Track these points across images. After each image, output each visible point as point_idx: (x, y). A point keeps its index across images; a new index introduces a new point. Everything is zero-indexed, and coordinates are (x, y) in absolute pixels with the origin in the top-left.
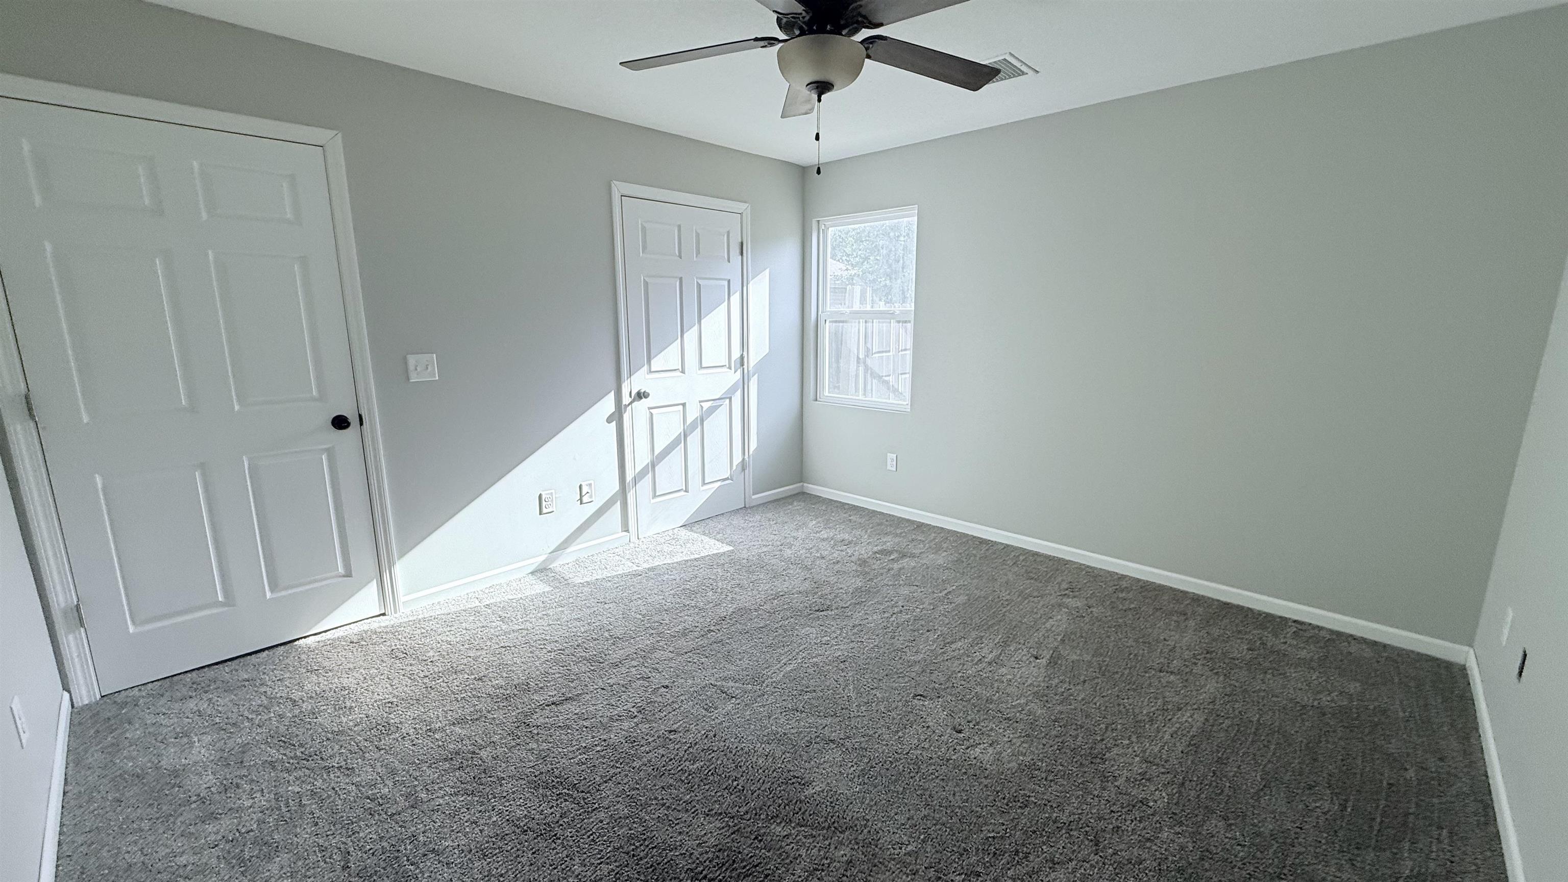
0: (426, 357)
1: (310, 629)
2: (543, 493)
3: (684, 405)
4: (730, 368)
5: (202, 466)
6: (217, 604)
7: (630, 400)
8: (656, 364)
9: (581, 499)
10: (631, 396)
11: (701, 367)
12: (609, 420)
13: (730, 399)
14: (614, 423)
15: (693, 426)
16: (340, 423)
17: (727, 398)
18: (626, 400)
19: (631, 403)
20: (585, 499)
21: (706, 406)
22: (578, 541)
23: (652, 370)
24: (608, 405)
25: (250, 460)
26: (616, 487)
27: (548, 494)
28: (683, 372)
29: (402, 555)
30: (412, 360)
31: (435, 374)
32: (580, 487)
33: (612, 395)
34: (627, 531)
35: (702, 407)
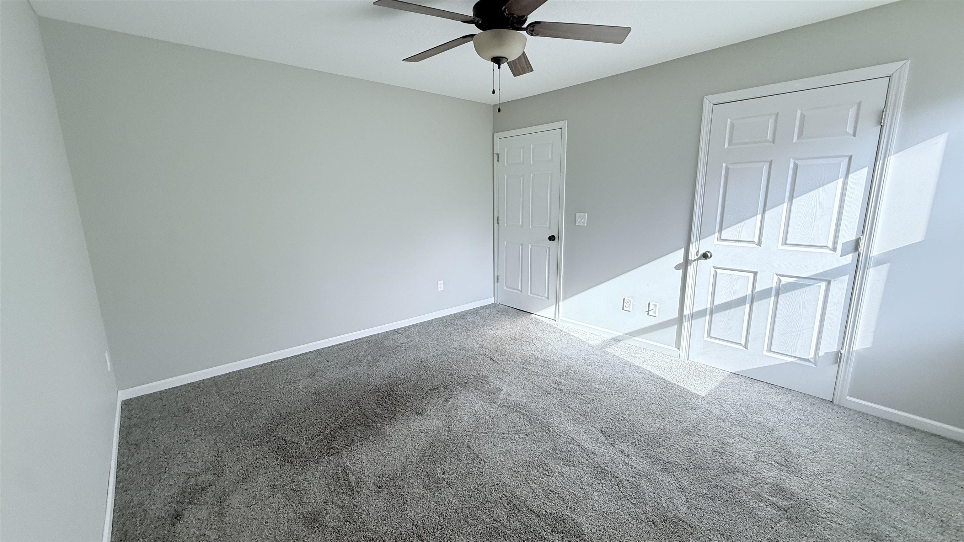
0: (582, 214)
1: (535, 312)
2: (626, 298)
3: (755, 274)
4: (834, 249)
5: (522, 245)
6: (518, 290)
7: (697, 257)
8: (726, 234)
9: (648, 312)
10: (697, 255)
11: (785, 243)
12: (677, 267)
13: (829, 282)
14: (681, 271)
15: (766, 294)
16: (552, 238)
17: (825, 280)
18: (692, 256)
19: (697, 259)
20: (651, 313)
21: (785, 280)
22: (644, 336)
23: (722, 238)
24: (678, 257)
25: (531, 246)
26: (676, 315)
27: (628, 300)
28: (759, 244)
29: (565, 298)
30: (578, 215)
31: (585, 223)
32: (649, 304)
33: (682, 251)
34: (679, 349)
35: (780, 280)
